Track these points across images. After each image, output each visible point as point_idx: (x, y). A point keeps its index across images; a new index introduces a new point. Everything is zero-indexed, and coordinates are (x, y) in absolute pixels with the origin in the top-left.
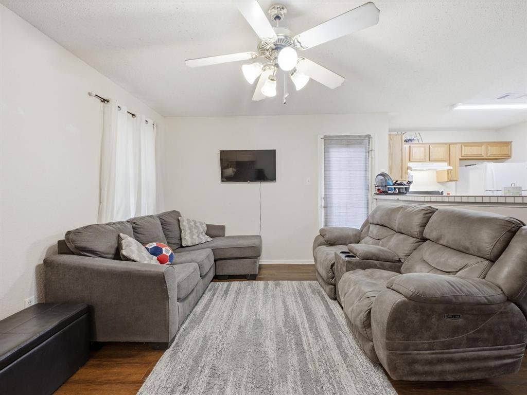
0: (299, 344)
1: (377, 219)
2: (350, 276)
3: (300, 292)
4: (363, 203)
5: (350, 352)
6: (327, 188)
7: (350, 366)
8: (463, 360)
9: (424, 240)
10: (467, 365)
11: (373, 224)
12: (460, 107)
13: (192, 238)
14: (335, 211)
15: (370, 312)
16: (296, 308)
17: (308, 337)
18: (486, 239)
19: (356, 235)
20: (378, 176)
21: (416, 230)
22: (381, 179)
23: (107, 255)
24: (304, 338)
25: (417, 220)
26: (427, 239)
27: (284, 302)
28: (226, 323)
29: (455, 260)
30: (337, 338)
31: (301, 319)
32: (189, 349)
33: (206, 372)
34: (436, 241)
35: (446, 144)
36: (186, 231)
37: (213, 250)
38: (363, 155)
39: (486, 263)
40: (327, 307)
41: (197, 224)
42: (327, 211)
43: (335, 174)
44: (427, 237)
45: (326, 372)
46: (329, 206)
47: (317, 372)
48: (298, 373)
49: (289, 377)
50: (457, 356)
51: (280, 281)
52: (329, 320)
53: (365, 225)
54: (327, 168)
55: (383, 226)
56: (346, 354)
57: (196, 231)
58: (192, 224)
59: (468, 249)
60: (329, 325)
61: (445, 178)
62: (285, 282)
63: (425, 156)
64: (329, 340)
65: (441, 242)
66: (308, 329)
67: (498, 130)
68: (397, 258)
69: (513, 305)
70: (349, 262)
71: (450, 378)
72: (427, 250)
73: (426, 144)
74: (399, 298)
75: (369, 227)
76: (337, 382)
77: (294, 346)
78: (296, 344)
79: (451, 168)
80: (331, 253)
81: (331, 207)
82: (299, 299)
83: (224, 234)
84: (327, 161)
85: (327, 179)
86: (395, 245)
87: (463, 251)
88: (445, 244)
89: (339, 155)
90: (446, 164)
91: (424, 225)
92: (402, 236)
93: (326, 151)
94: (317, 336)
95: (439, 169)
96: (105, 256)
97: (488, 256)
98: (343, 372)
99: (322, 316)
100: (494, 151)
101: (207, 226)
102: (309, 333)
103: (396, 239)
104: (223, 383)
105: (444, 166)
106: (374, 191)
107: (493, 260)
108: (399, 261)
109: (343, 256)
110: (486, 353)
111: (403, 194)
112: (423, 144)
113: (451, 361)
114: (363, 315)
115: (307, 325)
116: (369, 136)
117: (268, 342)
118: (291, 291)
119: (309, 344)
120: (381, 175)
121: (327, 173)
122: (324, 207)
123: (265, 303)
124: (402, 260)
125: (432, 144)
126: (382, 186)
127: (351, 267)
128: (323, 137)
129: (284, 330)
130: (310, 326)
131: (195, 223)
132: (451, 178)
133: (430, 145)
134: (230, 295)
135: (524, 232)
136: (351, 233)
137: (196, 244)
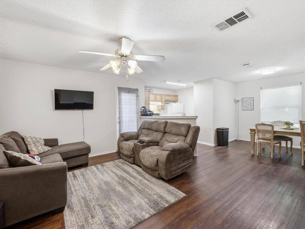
0: (130, 183)
1: (146, 126)
2: (145, 150)
3: (116, 165)
4: (135, 120)
5: (150, 179)
6: (120, 113)
7: (152, 183)
8: (182, 167)
9: (165, 133)
10: (182, 168)
11: (144, 129)
12: (168, 83)
13: (38, 149)
14: (124, 124)
15: (158, 160)
16: (119, 172)
17: (132, 180)
18: (183, 130)
19: (137, 134)
20: (142, 107)
21: (162, 130)
22: (143, 109)
23: (4, 166)
24: (131, 181)
25: (162, 126)
26: (166, 133)
27: (112, 172)
28: (89, 188)
29: (176, 138)
30: (142, 176)
31: (125, 175)
32: (78, 205)
33: (97, 208)
34: (169, 133)
35: (161, 94)
36: (31, 145)
37: (61, 154)
38: (135, 98)
39: (184, 137)
40: (132, 168)
41: (37, 140)
42: (120, 124)
43: (124, 106)
44: (167, 132)
45: (146, 187)
46: (121, 122)
47: (143, 189)
48: (137, 192)
49: (134, 194)
50: (181, 166)
51: (103, 164)
52: (136, 172)
53: (139, 130)
54: (120, 103)
55: (149, 129)
56: (149, 180)
57: (39, 144)
58: (34, 139)
59: (179, 134)
60: (137, 173)
61: (160, 108)
62: (106, 163)
63: (154, 99)
64: (140, 178)
65: (171, 133)
66: (130, 178)
67: (174, 91)
68: (157, 141)
69: (191, 148)
70: (143, 145)
71: (179, 174)
72: (167, 137)
73: (155, 94)
74: (168, 152)
75: (142, 130)
76: (150, 188)
77: (129, 185)
78: (129, 183)
79: (162, 104)
80: (131, 143)
81: (122, 122)
82: (118, 168)
83: (58, 144)
84: (120, 99)
85: (120, 108)
86: (156, 136)
87: (178, 135)
88: (173, 133)
89: (125, 97)
90: (161, 102)
91: (165, 128)
92: (158, 133)
93: (119, 95)
94: (135, 178)
95: (158, 104)
96: (3, 167)
97: (184, 135)
98: (151, 185)
99: (132, 171)
100: (174, 99)
101: (45, 140)
102: (131, 178)
103: (155, 134)
104: (109, 207)
105: (160, 104)
106: (140, 114)
107: (186, 137)
108: (158, 142)
109: (139, 143)
110: (186, 163)
111: (152, 115)
112: (153, 94)
113: (180, 168)
114: (155, 162)
115: (129, 176)
116: (137, 90)
117: (117, 188)
118: (112, 166)
119: (134, 182)
120: (143, 107)
121: (120, 105)
122: (119, 123)
123: (103, 174)
124: (159, 141)
125: (157, 94)
126: (144, 112)
127: (144, 147)
128: (117, 87)
129: (120, 181)
130: (130, 176)
131: (36, 139)
132: (163, 108)
133: (156, 94)
134: (79, 177)
135: (192, 127)
136: (135, 134)
137: (41, 152)
